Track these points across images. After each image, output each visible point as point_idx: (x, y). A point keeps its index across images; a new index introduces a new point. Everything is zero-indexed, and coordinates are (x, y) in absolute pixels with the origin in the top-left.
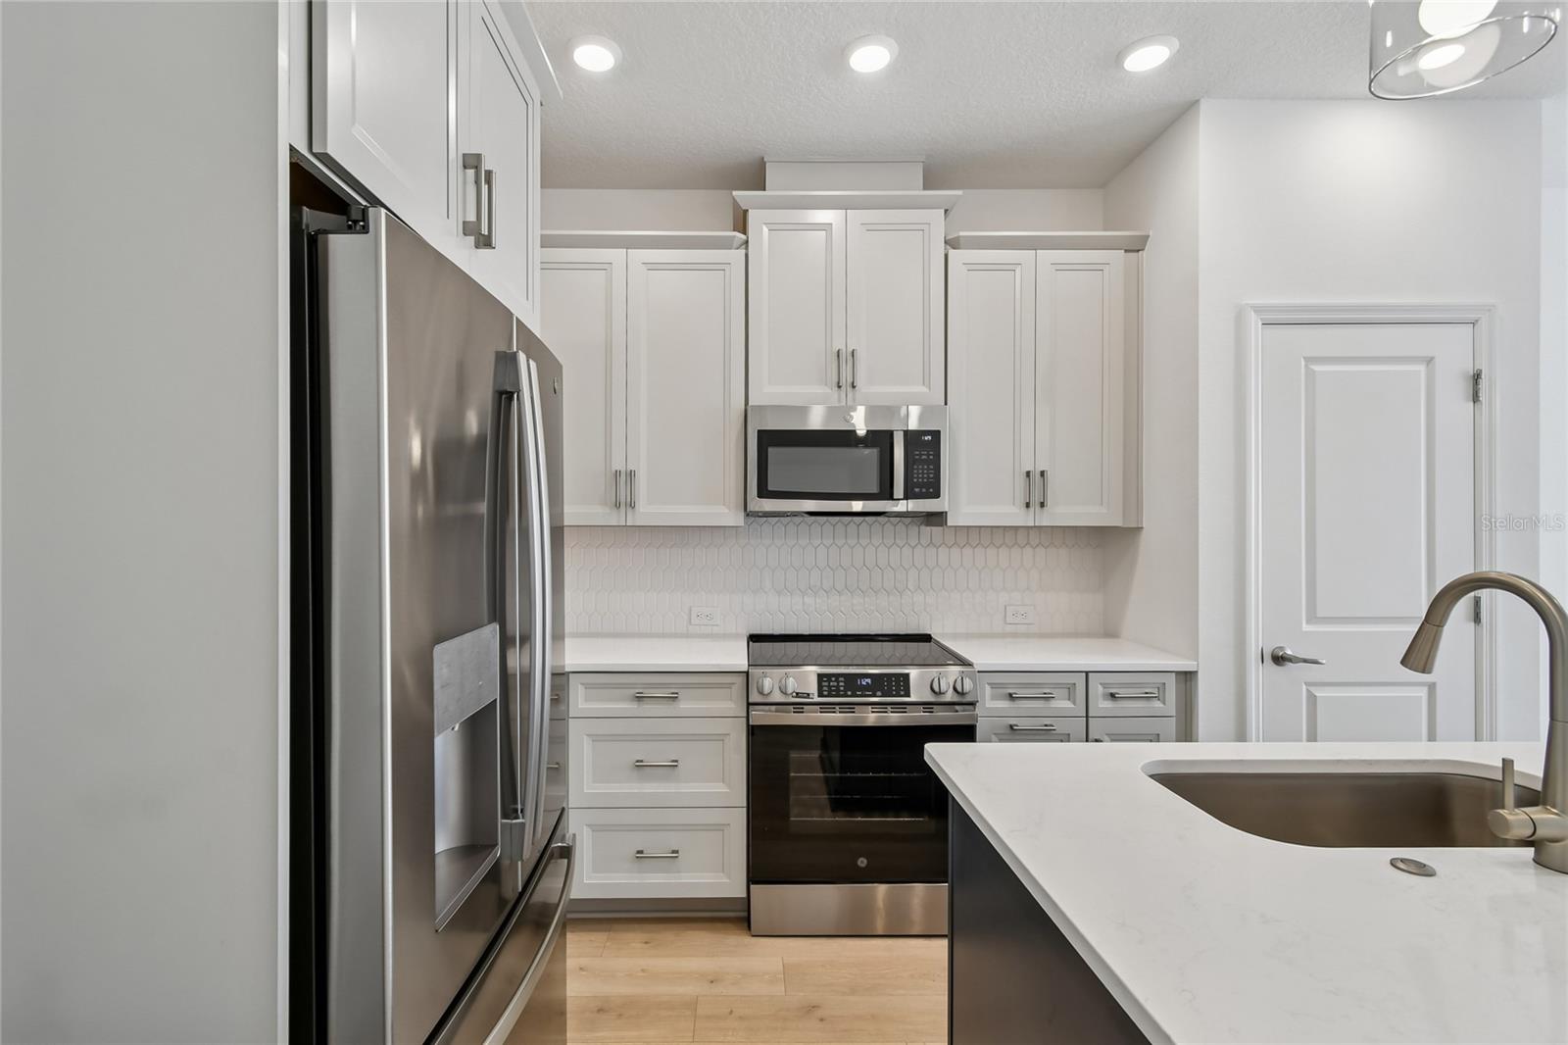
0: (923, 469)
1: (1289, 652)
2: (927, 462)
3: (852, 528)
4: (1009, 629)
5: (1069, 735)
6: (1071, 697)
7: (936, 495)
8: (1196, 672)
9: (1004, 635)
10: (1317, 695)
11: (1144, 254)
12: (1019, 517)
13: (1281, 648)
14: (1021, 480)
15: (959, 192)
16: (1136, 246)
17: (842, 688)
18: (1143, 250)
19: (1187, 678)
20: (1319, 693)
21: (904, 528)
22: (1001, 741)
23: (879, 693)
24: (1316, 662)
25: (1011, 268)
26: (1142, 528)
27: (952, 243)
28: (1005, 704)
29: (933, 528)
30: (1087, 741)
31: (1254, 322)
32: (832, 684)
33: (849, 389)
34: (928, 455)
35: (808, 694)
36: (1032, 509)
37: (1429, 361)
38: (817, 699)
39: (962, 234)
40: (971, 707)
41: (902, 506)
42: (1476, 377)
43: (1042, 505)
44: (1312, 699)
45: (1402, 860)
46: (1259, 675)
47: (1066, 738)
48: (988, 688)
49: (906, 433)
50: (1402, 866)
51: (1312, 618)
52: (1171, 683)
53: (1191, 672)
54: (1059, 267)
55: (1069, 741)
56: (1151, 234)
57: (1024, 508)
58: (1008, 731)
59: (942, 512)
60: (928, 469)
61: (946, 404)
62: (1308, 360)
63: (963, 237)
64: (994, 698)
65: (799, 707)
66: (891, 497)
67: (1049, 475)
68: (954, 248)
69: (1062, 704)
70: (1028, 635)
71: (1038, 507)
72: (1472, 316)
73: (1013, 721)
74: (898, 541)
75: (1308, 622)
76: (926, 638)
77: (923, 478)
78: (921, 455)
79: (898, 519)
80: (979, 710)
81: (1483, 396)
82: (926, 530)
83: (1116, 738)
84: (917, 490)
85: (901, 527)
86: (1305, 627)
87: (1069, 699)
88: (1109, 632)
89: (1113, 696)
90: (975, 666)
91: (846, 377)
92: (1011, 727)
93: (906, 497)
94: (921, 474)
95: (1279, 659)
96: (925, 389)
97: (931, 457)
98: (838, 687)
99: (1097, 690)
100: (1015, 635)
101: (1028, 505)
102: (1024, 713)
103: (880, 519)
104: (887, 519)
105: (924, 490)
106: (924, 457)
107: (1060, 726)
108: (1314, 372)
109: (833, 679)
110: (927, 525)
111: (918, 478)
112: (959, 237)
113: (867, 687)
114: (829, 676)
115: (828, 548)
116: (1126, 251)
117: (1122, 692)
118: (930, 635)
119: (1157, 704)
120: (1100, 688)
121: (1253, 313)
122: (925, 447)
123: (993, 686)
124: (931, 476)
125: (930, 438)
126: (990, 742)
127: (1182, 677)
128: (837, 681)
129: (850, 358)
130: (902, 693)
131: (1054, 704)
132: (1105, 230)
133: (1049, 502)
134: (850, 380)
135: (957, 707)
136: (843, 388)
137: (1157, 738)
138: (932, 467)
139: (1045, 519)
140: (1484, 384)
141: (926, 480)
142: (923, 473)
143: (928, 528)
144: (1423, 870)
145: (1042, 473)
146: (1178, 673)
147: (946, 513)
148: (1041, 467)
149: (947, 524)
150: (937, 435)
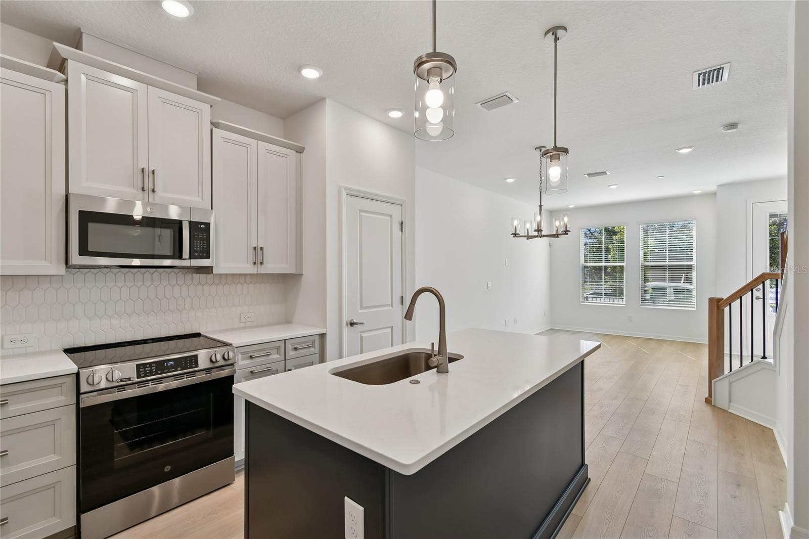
0: (200, 243)
1: (355, 321)
2: (202, 239)
4: (242, 325)
5: (277, 370)
6: (278, 353)
7: (208, 257)
8: (325, 333)
9: (239, 329)
10: (363, 336)
11: (303, 155)
12: (250, 269)
13: (352, 320)
14: (251, 251)
15: (220, 99)
16: (300, 151)
17: (154, 370)
18: (302, 153)
19: (323, 336)
20: (363, 335)
22: (247, 380)
23: (179, 369)
24: (362, 324)
25: (246, 146)
26: (302, 274)
27: (215, 125)
28: (248, 361)
29: (201, 275)
30: (285, 371)
31: (344, 193)
32: (147, 369)
33: (151, 193)
34: (203, 236)
35: (130, 378)
36: (256, 265)
37: (391, 216)
38: (136, 380)
39: (221, 121)
40: (232, 366)
41: (186, 263)
42: (402, 223)
43: (261, 263)
44: (361, 337)
45: (412, 380)
46: (346, 330)
47: (277, 372)
48: (240, 355)
49: (190, 222)
50: (414, 382)
51: (362, 307)
52: (317, 339)
53: (324, 334)
54: (269, 152)
55: (277, 373)
56: (306, 147)
57: (253, 265)
58: (250, 374)
59: (210, 267)
60: (203, 243)
61: (212, 209)
62: (360, 211)
63: (222, 123)
64: (243, 359)
65: (121, 388)
66: (180, 257)
67: (265, 250)
68: (216, 127)
69: (275, 356)
70: (252, 327)
71: (259, 265)
72: (401, 203)
73: (252, 369)
75: (360, 309)
76: (198, 335)
77: (200, 248)
78: (198, 235)
80: (236, 367)
81: (403, 230)
82: (196, 276)
83: (297, 367)
84: (196, 254)
85: (181, 276)
86: (360, 311)
87: (277, 353)
88: (287, 321)
89: (296, 349)
90: (233, 345)
91: (149, 185)
92: (252, 372)
93: (190, 258)
94: (198, 245)
95: (352, 324)
96: (199, 199)
97: (205, 237)
98: (151, 370)
99: (289, 347)
100: (245, 328)
101: (255, 263)
102: (256, 364)
105: (200, 254)
106: (201, 236)
107: (274, 367)
108: (361, 215)
109: (148, 366)
111: (197, 248)
112: (219, 122)
113: (172, 366)
114: (144, 365)
115: (130, 288)
116: (296, 152)
117: (299, 346)
118: (200, 333)
119: (312, 349)
120: (290, 346)
121: (344, 190)
122: (201, 231)
123: (242, 353)
124: (205, 247)
125: (204, 226)
126: (241, 382)
127: (321, 336)
128: (151, 367)
129: (151, 174)
130: (194, 366)
131: (271, 357)
132: (285, 139)
133: (265, 262)
134: (151, 187)
135: (224, 368)
136: (146, 192)
137: (312, 364)
138: (205, 242)
139: (263, 270)
140: (403, 225)
141: (202, 248)
142: (200, 245)
143: (198, 275)
144: (417, 382)
145: (261, 248)
146: (319, 334)
147: (212, 267)
148: (260, 246)
149: (212, 273)
150: (208, 225)
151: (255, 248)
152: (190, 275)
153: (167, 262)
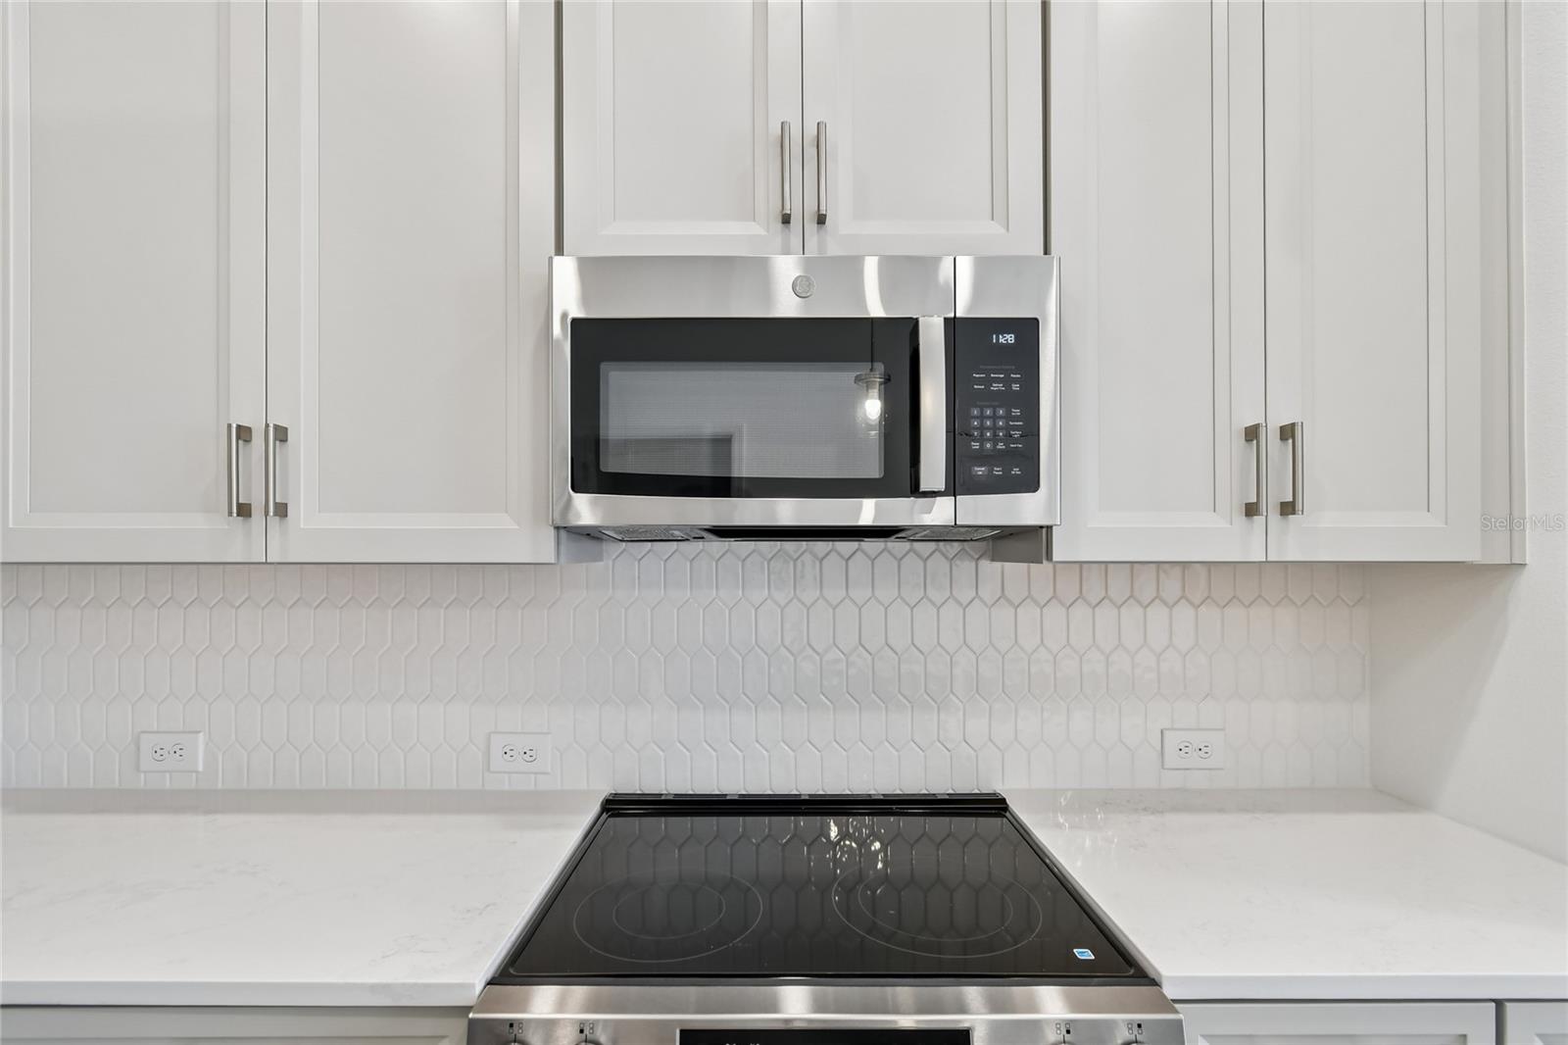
0: (994, 417)
3: (833, 564)
7: (1031, 484)
14: (1233, 447)
21: (945, 565)
26: (1521, 566)
29: (1008, 565)
33: (811, 226)
34: (1008, 382)
36: (1259, 520)
41: (940, 512)
43: (1289, 508)
49: (952, 324)
57: (1240, 519)
59: (1041, 528)
60: (1008, 417)
61: (1046, 251)
66: (915, 490)
67: (1306, 437)
71: (1275, 517)
74: (931, 593)
77: (995, 439)
78: (988, 382)
79: (932, 546)
82: (991, 568)
84: (980, 470)
85: (938, 564)
91: (804, 200)
93: (953, 488)
94: (989, 429)
96: (996, 228)
97: (1016, 387)
101: (1251, 510)
103: (894, 545)
104: (907, 545)
105: (998, 471)
106: (995, 387)
110: (993, 560)
111: (982, 439)
122: (1001, 360)
124: (1017, 434)
125: (1012, 337)
133: (1308, 499)
134: (813, 206)
136: (797, 225)
138: (1016, 412)
139: (1293, 543)
141: (1003, 442)
142: (995, 429)
143: (998, 565)
145: (1286, 433)
147: (1049, 528)
148: (1279, 418)
149: (1049, 557)
150: (1028, 330)
151: (1252, 433)
152: (966, 567)
153: (868, 511)
